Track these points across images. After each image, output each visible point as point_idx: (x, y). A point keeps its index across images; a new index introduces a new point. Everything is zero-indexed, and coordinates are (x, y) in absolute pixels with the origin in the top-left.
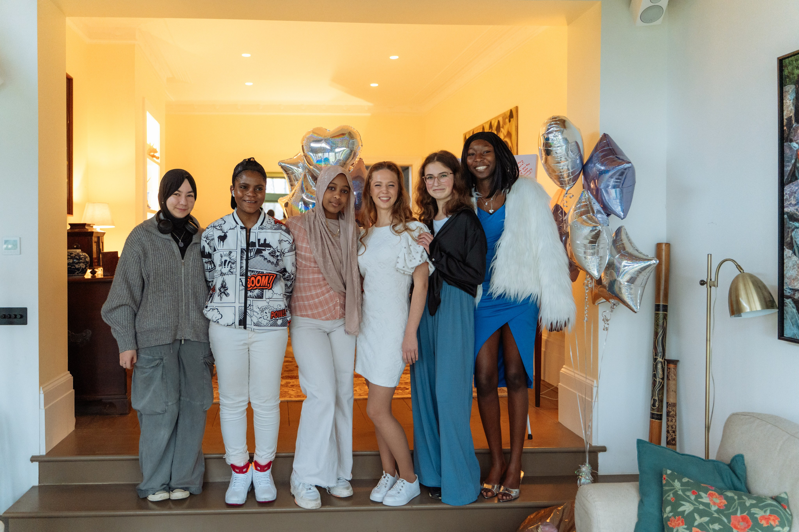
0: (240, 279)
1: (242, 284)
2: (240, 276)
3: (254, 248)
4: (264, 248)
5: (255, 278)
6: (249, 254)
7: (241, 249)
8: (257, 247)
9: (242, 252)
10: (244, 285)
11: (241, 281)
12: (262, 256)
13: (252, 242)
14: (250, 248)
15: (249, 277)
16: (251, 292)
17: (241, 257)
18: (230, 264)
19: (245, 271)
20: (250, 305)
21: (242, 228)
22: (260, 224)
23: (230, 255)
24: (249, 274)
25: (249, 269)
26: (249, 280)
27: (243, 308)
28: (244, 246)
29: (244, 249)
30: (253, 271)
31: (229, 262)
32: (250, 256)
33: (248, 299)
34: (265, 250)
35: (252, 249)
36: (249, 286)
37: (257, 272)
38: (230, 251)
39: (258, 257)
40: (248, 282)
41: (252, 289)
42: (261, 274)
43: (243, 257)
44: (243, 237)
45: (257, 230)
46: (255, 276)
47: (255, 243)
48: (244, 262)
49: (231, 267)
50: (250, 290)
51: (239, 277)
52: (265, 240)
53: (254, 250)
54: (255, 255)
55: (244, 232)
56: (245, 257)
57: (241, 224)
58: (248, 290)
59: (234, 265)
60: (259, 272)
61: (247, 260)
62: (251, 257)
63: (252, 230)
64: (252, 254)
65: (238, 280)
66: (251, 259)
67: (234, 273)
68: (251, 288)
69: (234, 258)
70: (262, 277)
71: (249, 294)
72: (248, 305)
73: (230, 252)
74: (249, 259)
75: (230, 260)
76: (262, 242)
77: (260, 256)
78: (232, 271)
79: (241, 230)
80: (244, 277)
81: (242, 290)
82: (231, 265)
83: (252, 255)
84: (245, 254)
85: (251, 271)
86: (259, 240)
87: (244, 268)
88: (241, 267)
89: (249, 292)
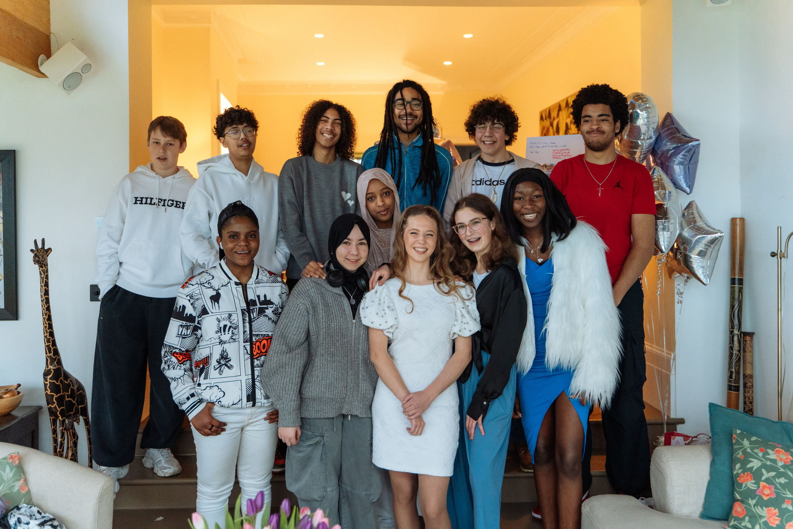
0: (244, 346)
1: (247, 352)
2: (244, 342)
3: (256, 307)
4: (266, 306)
5: (261, 342)
6: (252, 314)
7: (241, 310)
8: (259, 305)
9: (243, 314)
10: (249, 353)
11: (246, 348)
12: (266, 316)
13: (251, 300)
14: (251, 308)
15: (255, 343)
16: (257, 360)
17: (243, 319)
18: (231, 329)
19: (249, 336)
20: (258, 376)
21: (236, 284)
22: (255, 278)
23: (230, 318)
24: (254, 339)
25: (253, 333)
26: (254, 346)
27: (251, 380)
28: (244, 305)
29: (244, 310)
30: (257, 335)
31: (230, 327)
32: (252, 317)
33: (255, 369)
34: (267, 308)
35: (254, 309)
36: (255, 353)
37: (262, 335)
38: (229, 314)
39: (262, 318)
40: (254, 349)
41: (258, 357)
42: (266, 337)
43: (246, 320)
44: (240, 295)
45: (254, 286)
46: (260, 340)
47: (255, 301)
48: (247, 325)
49: (233, 333)
50: (256, 358)
51: (242, 344)
52: (265, 296)
53: (255, 309)
54: (258, 316)
55: (240, 289)
56: (247, 319)
57: (235, 279)
58: (254, 359)
59: (237, 330)
60: (265, 335)
61: (250, 322)
62: (254, 318)
63: (248, 286)
64: (255, 314)
65: (242, 348)
66: (254, 321)
67: (236, 340)
68: (258, 355)
69: (235, 321)
70: (267, 340)
71: (256, 362)
72: (256, 377)
73: (230, 316)
74: (252, 322)
75: (231, 325)
76: (262, 298)
77: (264, 316)
78: (234, 337)
79: (237, 286)
80: (249, 344)
81: (247, 359)
82: (232, 331)
83: (255, 316)
84: (247, 315)
85: (255, 335)
86: (258, 297)
87: (248, 332)
88: (244, 332)
89: (256, 360)
